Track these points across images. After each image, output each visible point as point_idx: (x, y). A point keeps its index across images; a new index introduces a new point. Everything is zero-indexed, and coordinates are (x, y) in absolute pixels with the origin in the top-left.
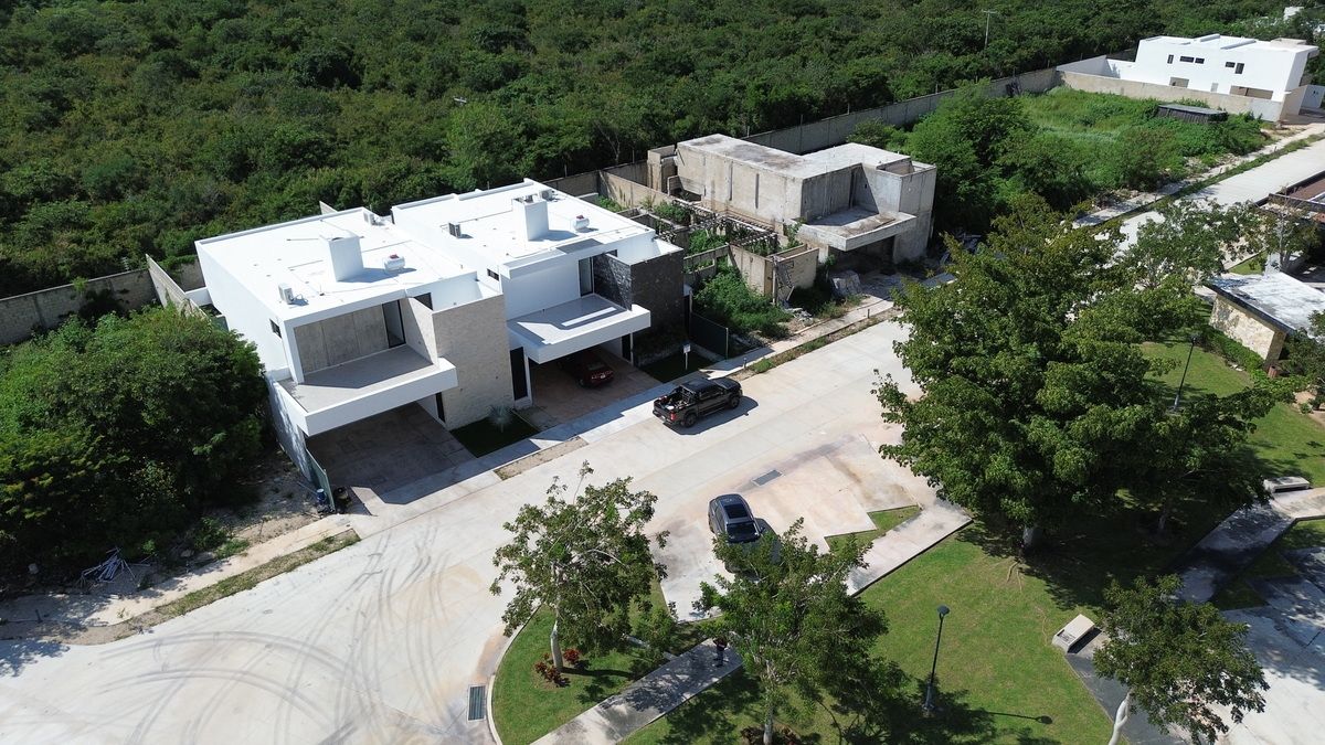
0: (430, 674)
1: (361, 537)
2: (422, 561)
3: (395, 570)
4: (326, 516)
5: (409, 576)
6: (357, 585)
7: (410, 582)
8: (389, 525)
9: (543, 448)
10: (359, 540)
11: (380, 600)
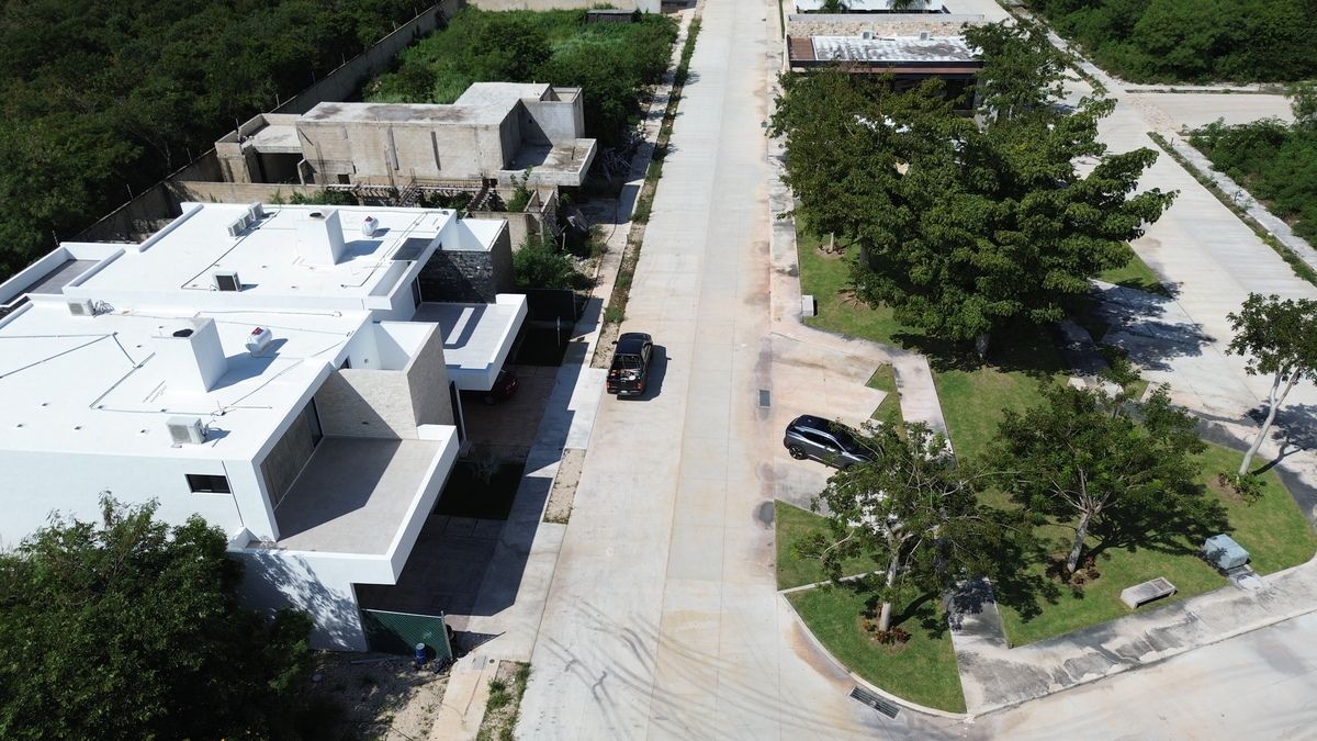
0: (803, 713)
1: (526, 661)
2: (623, 636)
3: (615, 663)
4: (449, 669)
5: (638, 656)
6: (605, 702)
7: (647, 660)
8: (533, 633)
9: (553, 475)
10: (529, 665)
11: (652, 696)
